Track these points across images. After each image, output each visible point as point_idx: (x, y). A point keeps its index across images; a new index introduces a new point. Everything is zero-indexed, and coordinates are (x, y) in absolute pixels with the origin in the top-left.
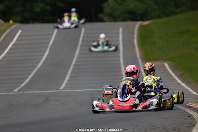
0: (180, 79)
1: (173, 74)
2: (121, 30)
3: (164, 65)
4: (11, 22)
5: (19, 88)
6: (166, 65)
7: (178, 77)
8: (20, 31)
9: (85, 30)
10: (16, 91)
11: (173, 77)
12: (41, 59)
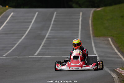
0: (117, 49)
1: (113, 46)
2: (81, 14)
3: (108, 39)
4: (7, 7)
5: (6, 54)
6: (110, 39)
7: (116, 48)
8: (12, 14)
9: (57, 13)
10: (4, 56)
11: (113, 48)
12: (25, 33)
